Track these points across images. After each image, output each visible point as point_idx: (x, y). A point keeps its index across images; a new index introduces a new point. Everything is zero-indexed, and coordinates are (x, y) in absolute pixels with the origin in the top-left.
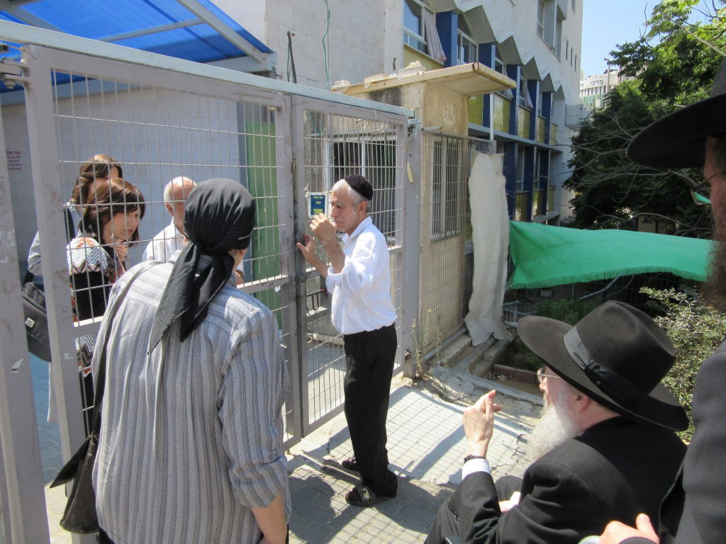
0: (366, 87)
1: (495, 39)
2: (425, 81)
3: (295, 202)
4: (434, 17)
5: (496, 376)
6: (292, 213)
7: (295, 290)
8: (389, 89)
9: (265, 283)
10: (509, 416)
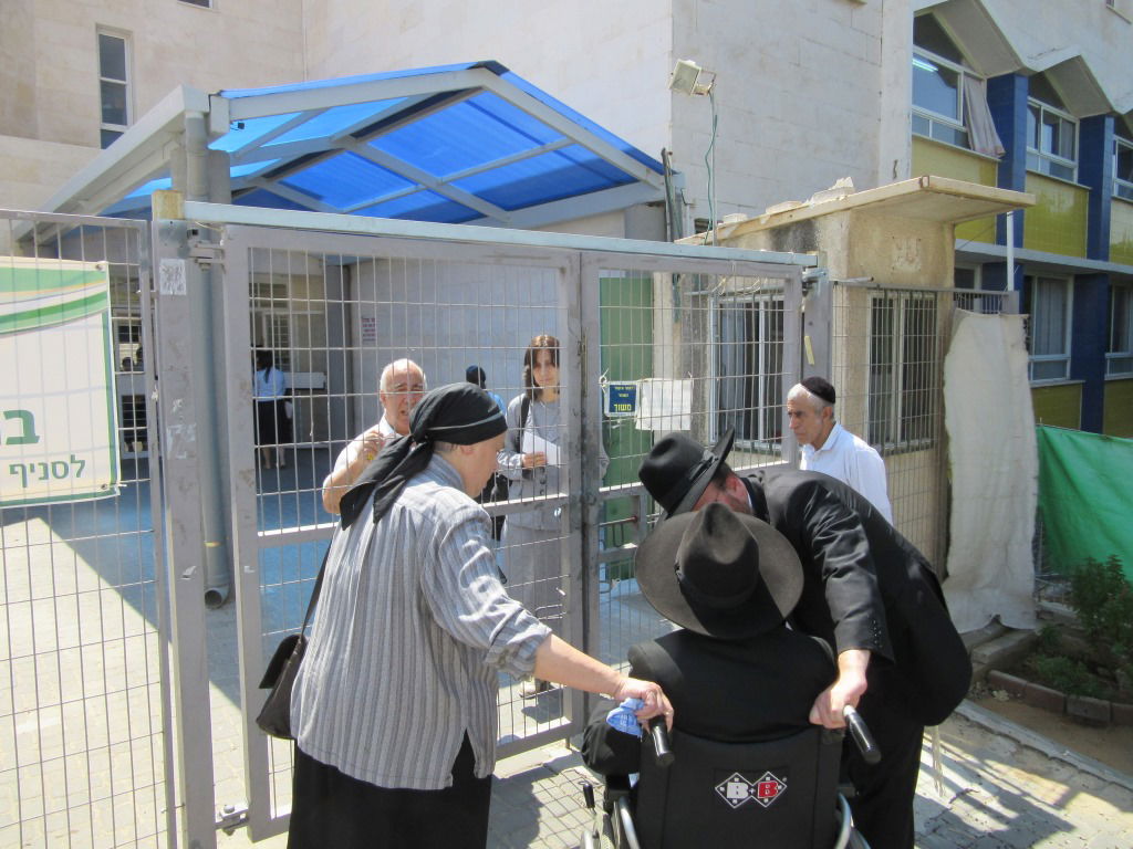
0: (763, 222)
1: (1111, 108)
2: (849, 209)
3: (583, 394)
4: (984, 86)
5: (991, 690)
6: (578, 409)
7: (579, 515)
8: (797, 223)
9: (530, 502)
10: (964, 756)
